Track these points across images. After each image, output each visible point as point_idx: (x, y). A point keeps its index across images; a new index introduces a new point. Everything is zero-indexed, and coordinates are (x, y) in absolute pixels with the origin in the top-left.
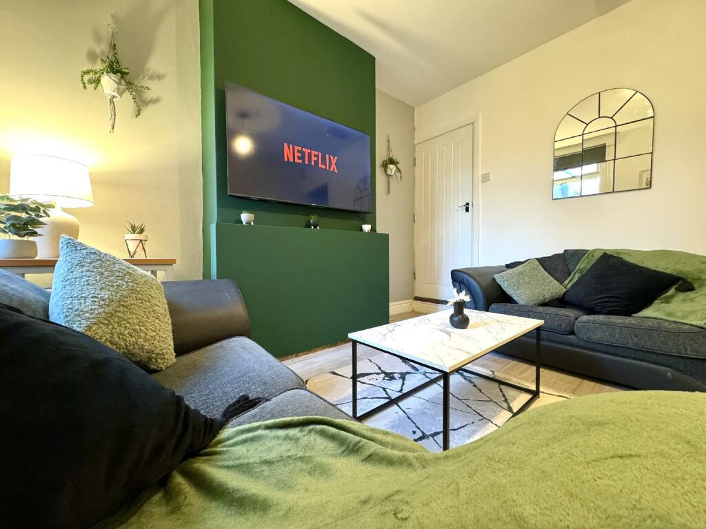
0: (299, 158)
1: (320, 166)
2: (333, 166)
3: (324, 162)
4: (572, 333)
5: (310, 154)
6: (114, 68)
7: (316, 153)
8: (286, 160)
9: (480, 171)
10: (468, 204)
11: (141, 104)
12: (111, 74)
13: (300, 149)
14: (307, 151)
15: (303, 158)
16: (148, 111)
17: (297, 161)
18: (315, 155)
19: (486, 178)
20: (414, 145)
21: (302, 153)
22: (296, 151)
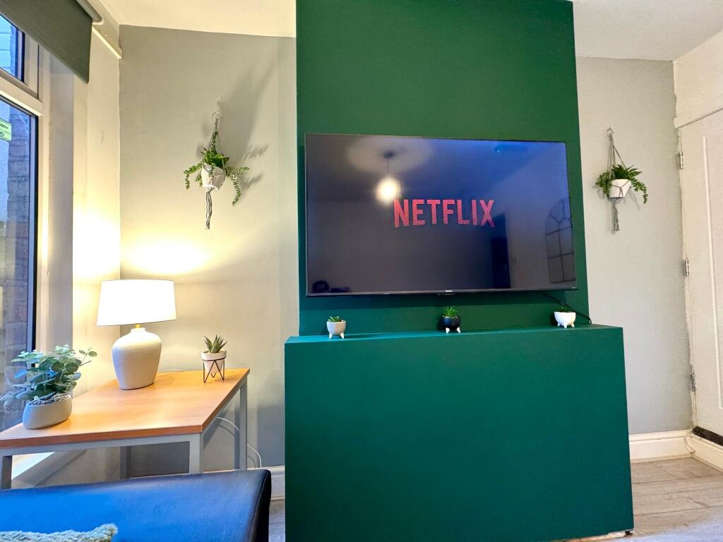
0: (419, 217)
1: (461, 222)
2: (487, 217)
3: (467, 214)
5: (439, 207)
7: (453, 202)
13: (422, 202)
14: (434, 203)
15: (427, 216)
16: (250, 194)
17: (416, 222)
18: (450, 207)
20: (677, 130)
21: (426, 208)
22: (415, 206)
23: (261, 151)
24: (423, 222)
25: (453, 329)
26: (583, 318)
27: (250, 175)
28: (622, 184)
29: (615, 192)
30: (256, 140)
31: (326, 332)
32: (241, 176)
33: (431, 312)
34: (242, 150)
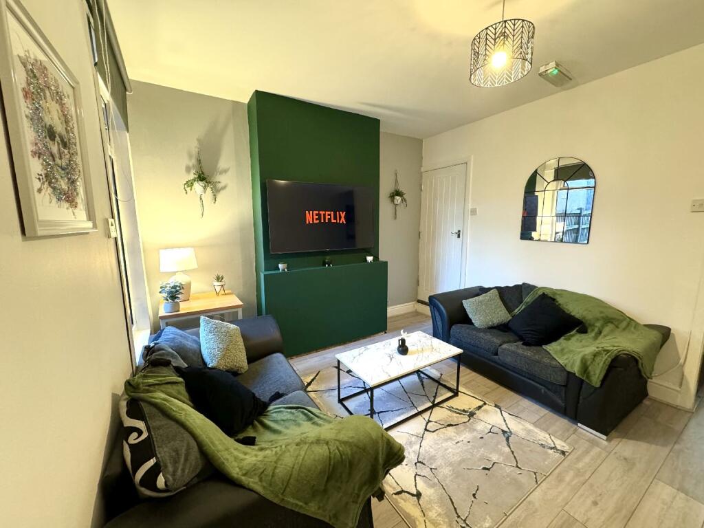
0: (316, 219)
1: (333, 221)
2: (343, 219)
3: (335, 218)
4: (496, 354)
5: (324, 215)
6: (202, 177)
7: (329, 213)
8: (307, 223)
9: (470, 206)
10: (459, 231)
11: (216, 192)
12: (200, 182)
13: (317, 212)
14: (322, 213)
15: (319, 219)
16: (220, 196)
17: (315, 221)
18: (329, 215)
19: (474, 212)
20: (421, 173)
21: (319, 215)
22: (314, 214)
23: (225, 171)
24: (318, 221)
25: (329, 265)
26: (376, 258)
27: (220, 186)
28: (398, 197)
29: (396, 202)
30: (222, 164)
31: (279, 269)
32: (215, 187)
33: (320, 258)
34: (214, 169)
